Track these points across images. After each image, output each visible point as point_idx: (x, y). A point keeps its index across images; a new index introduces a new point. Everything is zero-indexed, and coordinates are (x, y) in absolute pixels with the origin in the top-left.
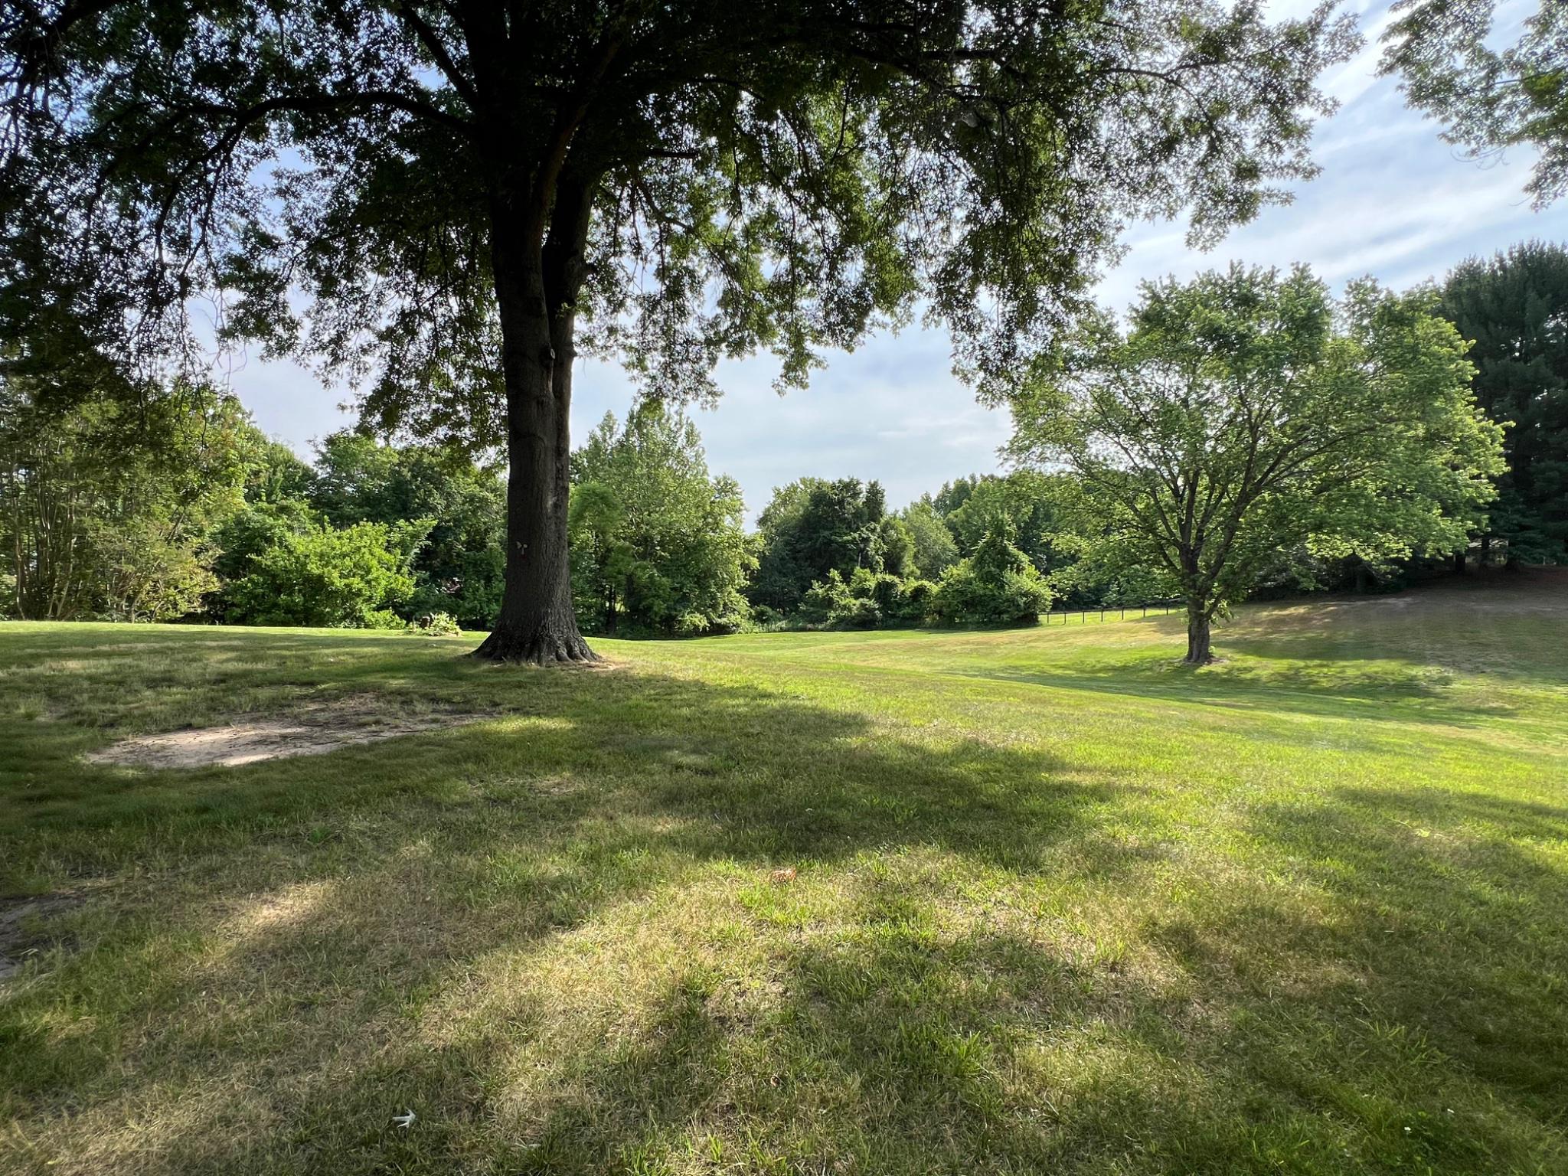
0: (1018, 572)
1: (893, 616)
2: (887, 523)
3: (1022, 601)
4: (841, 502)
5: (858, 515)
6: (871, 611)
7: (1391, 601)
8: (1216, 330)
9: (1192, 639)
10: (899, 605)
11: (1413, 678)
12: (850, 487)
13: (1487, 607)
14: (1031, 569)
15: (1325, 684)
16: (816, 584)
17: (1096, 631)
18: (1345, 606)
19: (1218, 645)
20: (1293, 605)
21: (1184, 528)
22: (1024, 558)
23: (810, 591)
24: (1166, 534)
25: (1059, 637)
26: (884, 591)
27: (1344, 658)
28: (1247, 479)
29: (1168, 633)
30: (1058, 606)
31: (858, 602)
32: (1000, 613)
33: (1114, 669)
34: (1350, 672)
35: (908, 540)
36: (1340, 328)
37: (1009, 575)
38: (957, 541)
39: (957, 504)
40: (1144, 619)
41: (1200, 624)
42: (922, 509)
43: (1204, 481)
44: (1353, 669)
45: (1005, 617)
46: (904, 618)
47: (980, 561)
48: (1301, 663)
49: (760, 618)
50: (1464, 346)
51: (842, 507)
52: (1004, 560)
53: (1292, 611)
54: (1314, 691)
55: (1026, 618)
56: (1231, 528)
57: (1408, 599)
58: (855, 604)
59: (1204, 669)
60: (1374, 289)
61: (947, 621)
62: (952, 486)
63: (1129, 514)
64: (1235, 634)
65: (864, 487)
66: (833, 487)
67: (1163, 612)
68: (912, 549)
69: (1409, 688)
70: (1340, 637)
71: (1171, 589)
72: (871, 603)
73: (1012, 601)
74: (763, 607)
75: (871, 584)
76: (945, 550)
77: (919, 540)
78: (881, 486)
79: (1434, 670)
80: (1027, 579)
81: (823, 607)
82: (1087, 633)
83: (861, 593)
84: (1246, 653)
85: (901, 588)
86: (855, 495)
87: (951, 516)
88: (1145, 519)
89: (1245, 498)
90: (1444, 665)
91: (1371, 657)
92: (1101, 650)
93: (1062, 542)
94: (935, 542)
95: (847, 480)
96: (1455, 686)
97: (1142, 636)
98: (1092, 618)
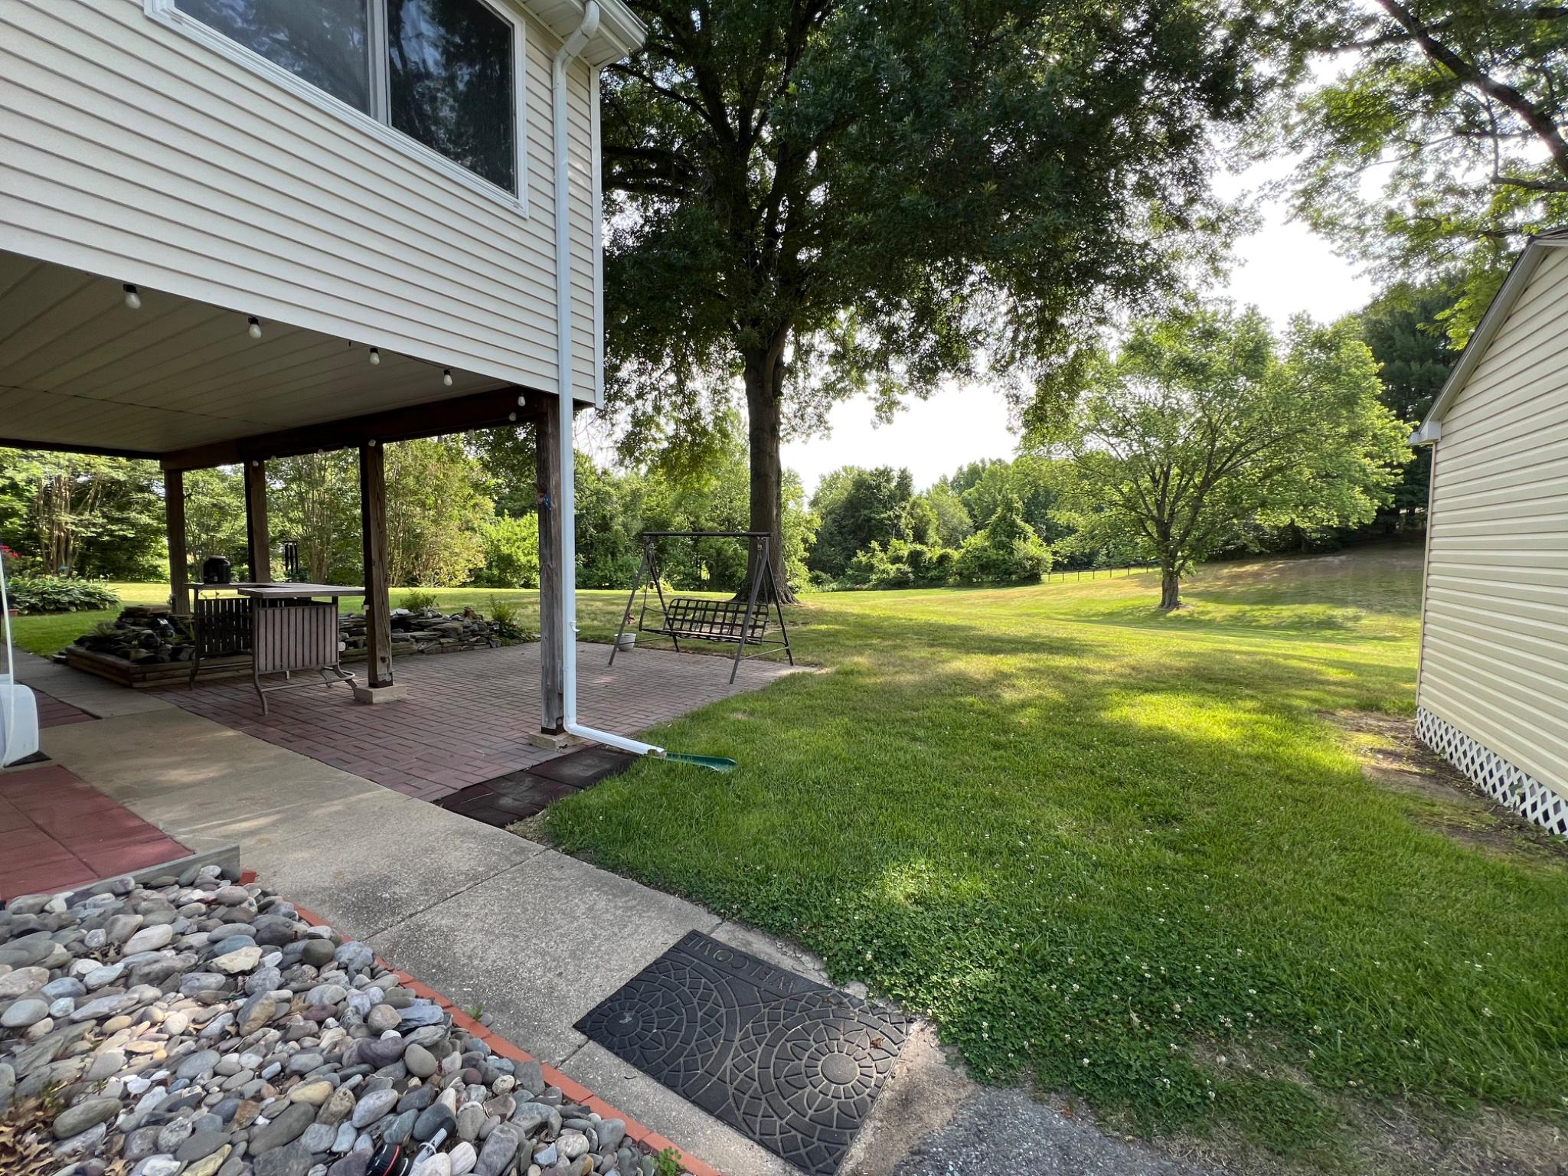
0: (1025, 540)
1: (923, 578)
2: (915, 503)
3: (1028, 564)
4: (878, 487)
5: (892, 497)
6: (905, 574)
7: (1329, 559)
8: (1184, 360)
9: (1164, 591)
10: (928, 569)
11: (1331, 617)
12: (885, 474)
13: (1404, 563)
14: (1034, 538)
15: (1264, 622)
16: (860, 553)
17: (1089, 587)
18: (1291, 563)
19: (1186, 595)
20: (1248, 563)
21: (1160, 505)
22: (1029, 529)
23: (855, 559)
24: (1145, 512)
25: (1060, 592)
26: (915, 558)
27: (1282, 603)
28: (1209, 469)
29: (1147, 587)
30: (1058, 567)
31: (894, 567)
32: (1011, 574)
33: (1103, 614)
34: (1286, 614)
35: (932, 515)
36: (1281, 353)
37: (1017, 543)
38: (972, 516)
39: (970, 484)
40: (1129, 576)
41: (1171, 578)
42: (942, 487)
43: (1175, 471)
44: (1287, 612)
45: (1014, 577)
46: (932, 579)
47: (994, 532)
48: (1247, 608)
49: (816, 581)
50: (1375, 367)
51: (879, 490)
52: (1013, 532)
53: (1248, 568)
54: (1256, 627)
55: (1031, 578)
56: (1196, 505)
57: (1343, 558)
58: (892, 569)
59: (1173, 613)
60: (1309, 323)
61: (966, 581)
62: (965, 469)
63: (1117, 497)
64: (1201, 586)
65: (896, 474)
66: (871, 474)
67: (1143, 571)
68: (934, 523)
69: (1329, 624)
70: (1283, 588)
71: (1149, 552)
72: (906, 568)
73: (1019, 564)
74: (818, 573)
75: (905, 553)
76: (961, 522)
77: (941, 515)
78: (911, 471)
79: (1351, 611)
80: (1031, 547)
81: (866, 571)
82: (1082, 589)
83: (896, 560)
84: (1208, 601)
85: (929, 555)
86: (888, 481)
87: (965, 494)
88: (1129, 500)
89: (1206, 484)
90: (1359, 607)
91: (1304, 603)
92: (1094, 601)
93: (1061, 517)
94: (953, 516)
95: (882, 468)
96: (1364, 622)
97: (1126, 590)
98: (1086, 576)
